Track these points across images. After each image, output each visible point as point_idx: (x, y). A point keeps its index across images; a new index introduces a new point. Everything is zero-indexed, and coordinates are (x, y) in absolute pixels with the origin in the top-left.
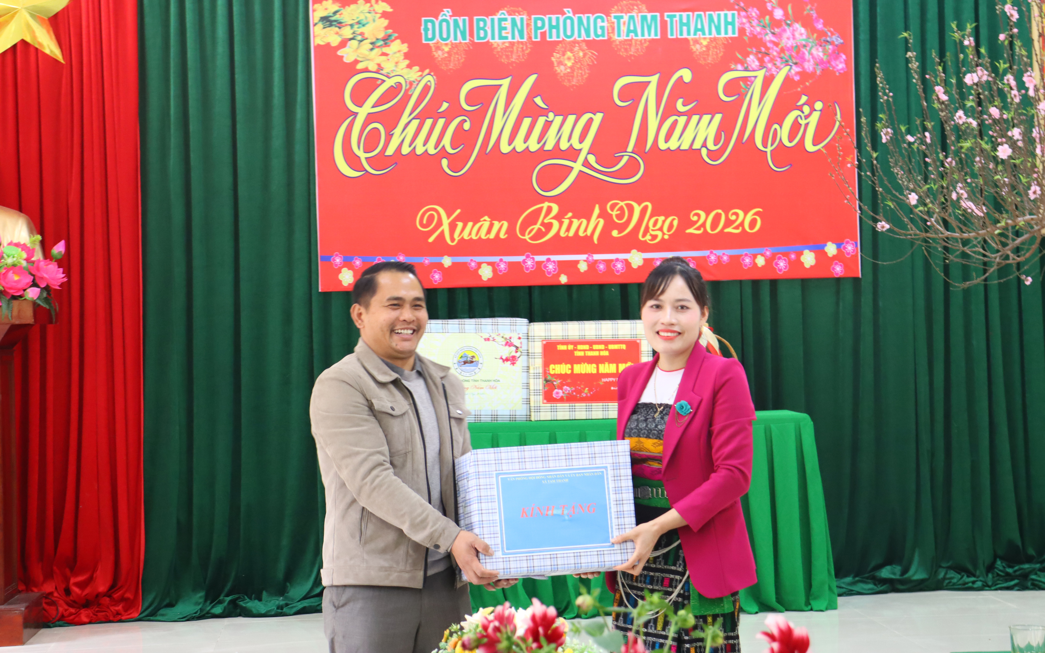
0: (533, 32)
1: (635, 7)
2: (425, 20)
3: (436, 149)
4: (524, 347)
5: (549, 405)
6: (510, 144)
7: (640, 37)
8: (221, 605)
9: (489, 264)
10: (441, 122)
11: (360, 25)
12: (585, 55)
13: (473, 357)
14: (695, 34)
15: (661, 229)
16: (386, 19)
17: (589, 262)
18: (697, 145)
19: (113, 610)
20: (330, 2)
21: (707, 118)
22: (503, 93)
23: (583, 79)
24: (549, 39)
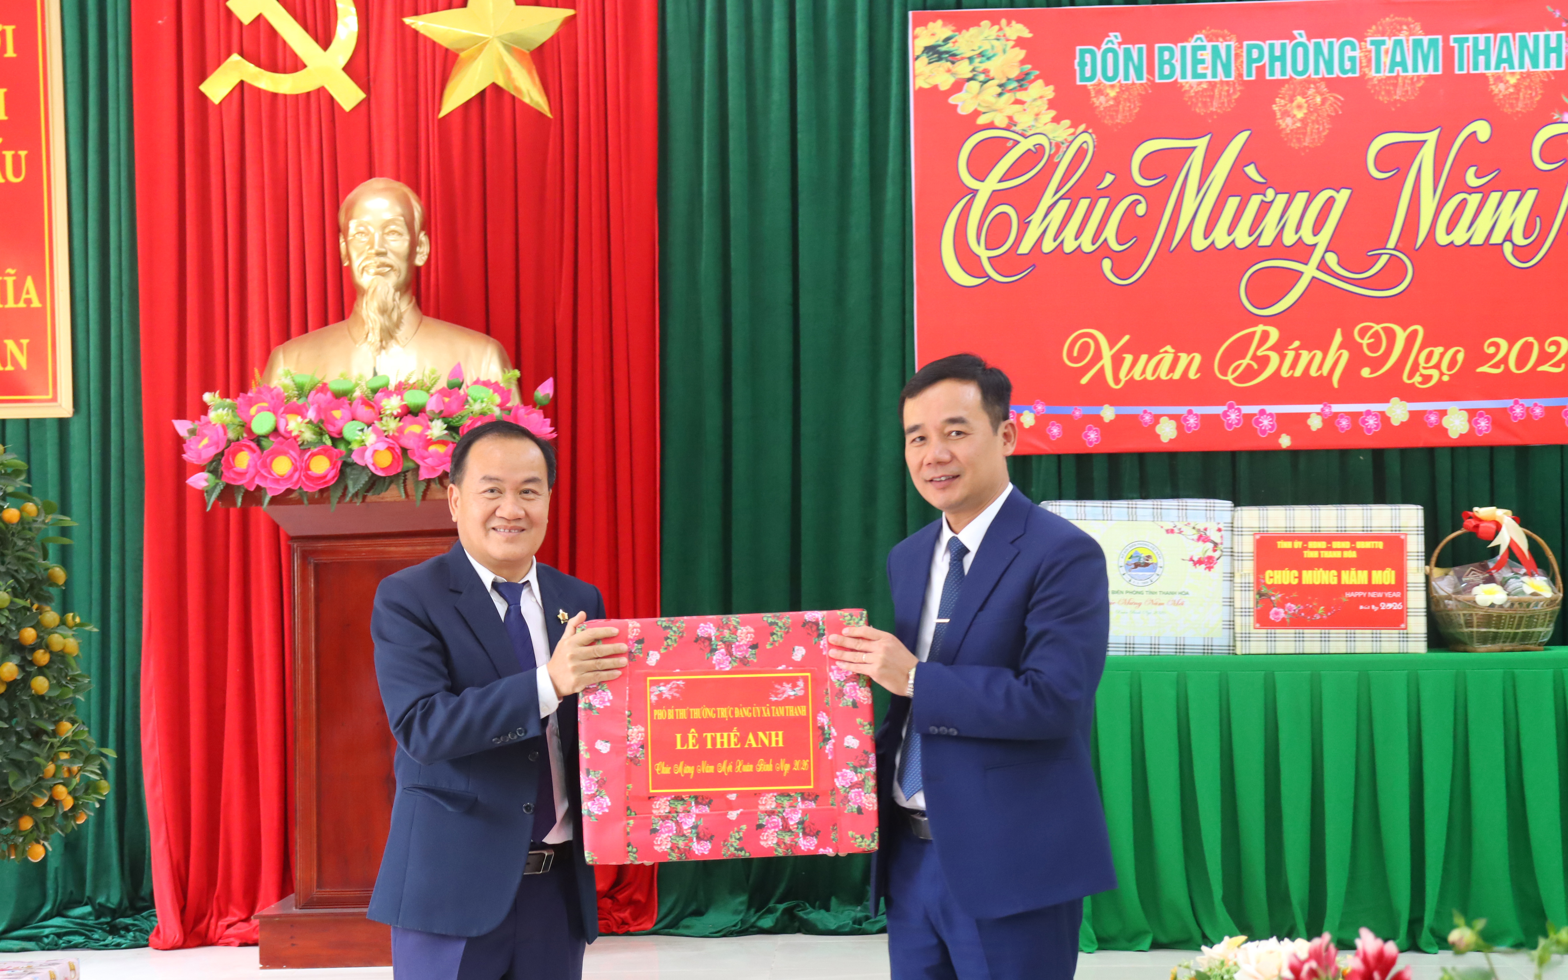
0: (1245, 66)
1: (1405, 27)
2: (1080, 50)
3: (1093, 243)
4: (1227, 544)
5: (1264, 631)
6: (1206, 238)
7: (1410, 73)
8: (771, 916)
9: (1171, 417)
10: (1103, 203)
11: (984, 59)
12: (1324, 101)
13: (1149, 557)
14: (1497, 67)
15: (1437, 366)
16: (1022, 48)
17: (1326, 415)
18: (1496, 239)
19: (616, 917)
20: (940, 22)
21: (1513, 196)
22: (1197, 160)
23: (1321, 137)
24: (1268, 78)
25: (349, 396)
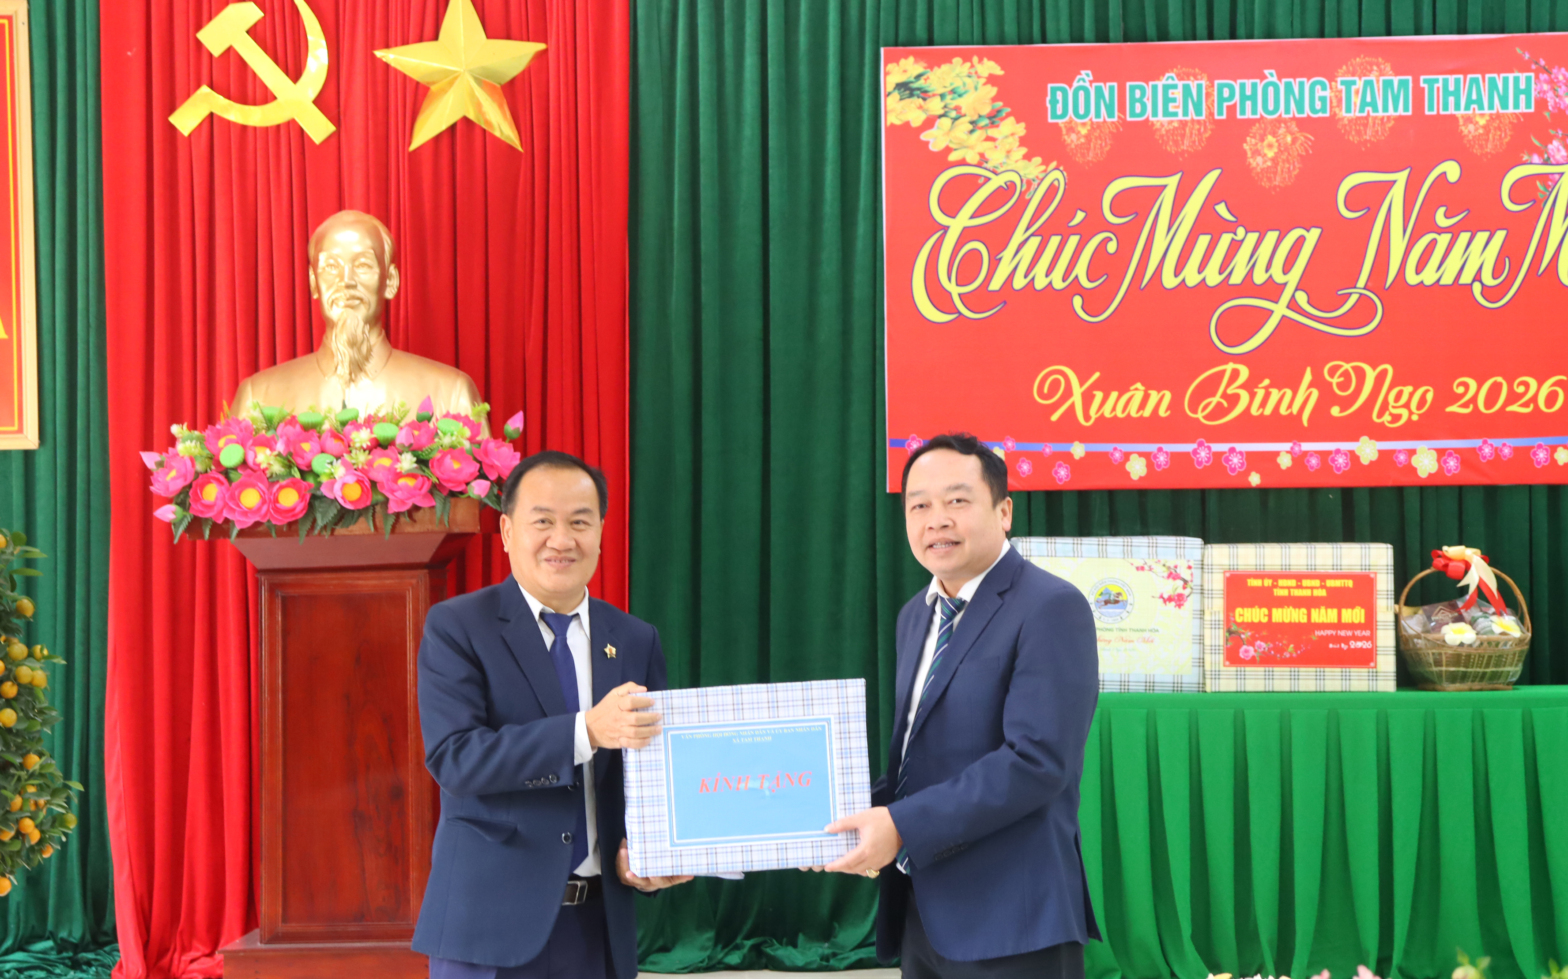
0: (1216, 105)
1: (1375, 68)
2: (1052, 88)
3: (1064, 280)
4: (1197, 581)
5: (1234, 669)
6: (1176, 275)
7: (1381, 114)
8: (738, 952)
9: (1141, 454)
10: (1074, 240)
11: (956, 95)
12: (1294, 141)
13: (1119, 594)
14: (1467, 108)
15: (1407, 406)
16: (993, 85)
17: (1295, 454)
18: (1466, 279)
20: (911, 59)
21: (1482, 236)
22: (1167, 199)
23: (1291, 176)
24: (1239, 117)
25: (318, 429)
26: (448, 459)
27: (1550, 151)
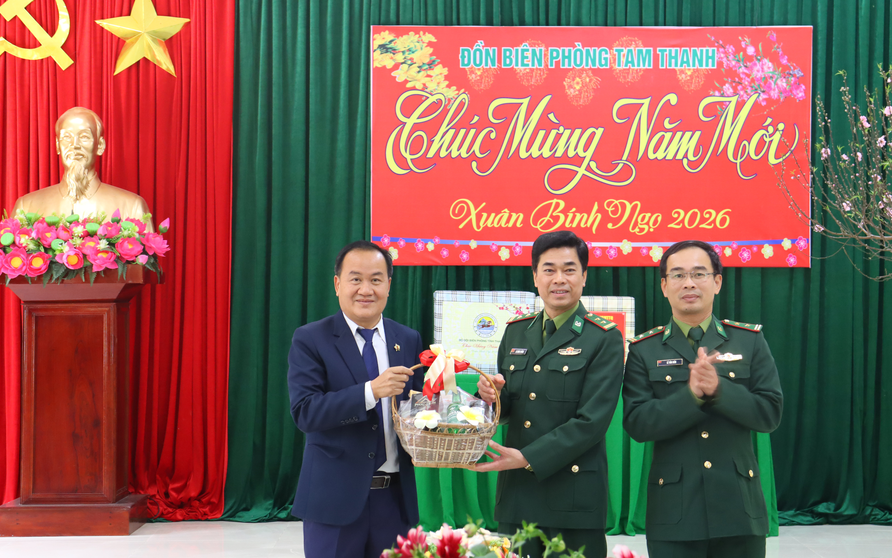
0: (549, 61)
1: (633, 43)
2: (462, 49)
3: (467, 153)
6: (527, 151)
7: (636, 67)
8: (285, 512)
9: (507, 247)
10: (473, 132)
11: (411, 52)
12: (590, 81)
14: (681, 66)
15: (648, 223)
16: (431, 47)
18: (679, 156)
19: (201, 511)
20: (387, 32)
21: (688, 134)
22: (523, 110)
23: (588, 100)
24: (561, 67)
25: (57, 225)
26: (126, 243)
27: (724, 90)
